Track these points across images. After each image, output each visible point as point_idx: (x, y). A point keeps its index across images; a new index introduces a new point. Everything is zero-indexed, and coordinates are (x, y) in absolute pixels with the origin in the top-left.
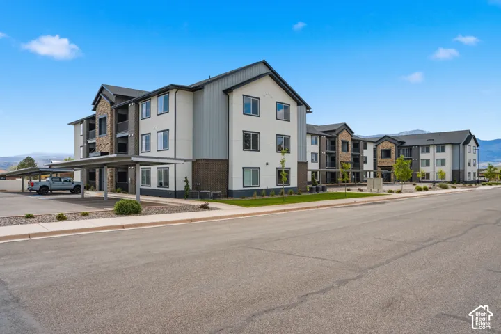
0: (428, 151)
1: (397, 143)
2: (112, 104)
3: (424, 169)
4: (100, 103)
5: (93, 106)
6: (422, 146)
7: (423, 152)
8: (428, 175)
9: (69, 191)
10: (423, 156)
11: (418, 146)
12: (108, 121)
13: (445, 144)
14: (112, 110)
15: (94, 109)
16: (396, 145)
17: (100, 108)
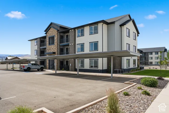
0: (152, 54)
1: (140, 51)
2: (58, 30)
3: (150, 61)
4: (50, 31)
5: (45, 32)
6: (149, 52)
7: (150, 54)
8: (152, 63)
9: (37, 70)
10: (150, 56)
11: (148, 52)
12: (56, 38)
13: (158, 52)
14: (57, 33)
15: (46, 34)
16: (140, 52)
17: (50, 33)
